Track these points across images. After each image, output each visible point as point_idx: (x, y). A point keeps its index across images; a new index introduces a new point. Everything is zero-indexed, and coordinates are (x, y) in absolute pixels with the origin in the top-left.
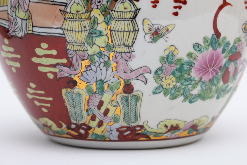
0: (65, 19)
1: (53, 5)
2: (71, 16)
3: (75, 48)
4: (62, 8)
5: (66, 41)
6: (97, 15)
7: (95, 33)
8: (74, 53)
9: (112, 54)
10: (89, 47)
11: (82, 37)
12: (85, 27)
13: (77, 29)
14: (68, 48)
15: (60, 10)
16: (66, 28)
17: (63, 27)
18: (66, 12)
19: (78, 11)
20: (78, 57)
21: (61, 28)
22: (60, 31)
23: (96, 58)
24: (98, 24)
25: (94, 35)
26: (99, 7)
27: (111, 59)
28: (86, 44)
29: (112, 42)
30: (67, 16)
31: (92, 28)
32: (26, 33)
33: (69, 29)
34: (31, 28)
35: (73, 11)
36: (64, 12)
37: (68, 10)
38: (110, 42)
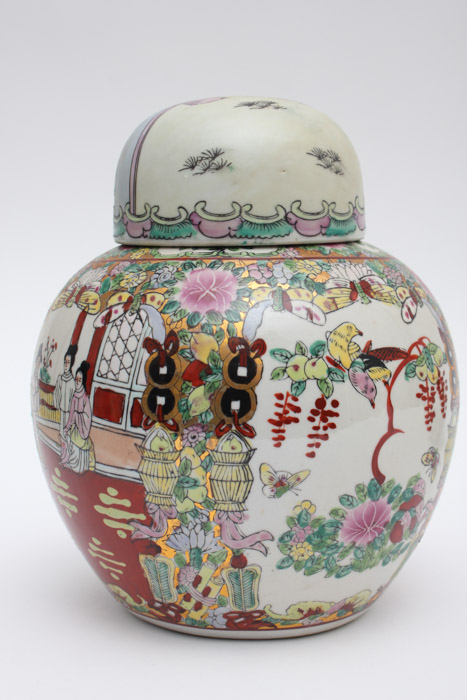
0: (142, 458)
1: (125, 436)
2: (152, 454)
3: (158, 501)
4: (139, 442)
5: (145, 489)
6: (190, 457)
7: (187, 482)
8: (156, 508)
9: (212, 514)
10: (178, 502)
11: (168, 486)
12: (172, 472)
13: (160, 475)
14: (147, 499)
15: (136, 445)
16: (144, 471)
17: (140, 470)
18: (144, 448)
19: (161, 449)
20: (162, 514)
21: (136, 471)
22: (137, 475)
23: (190, 518)
24: (191, 469)
25: (186, 485)
26: (194, 445)
27: (211, 520)
28: (174, 497)
29: (213, 496)
30: (146, 454)
31: (182, 475)
32: (86, 468)
33: (148, 473)
34: (92, 464)
35: (155, 448)
36: (142, 448)
37: (147, 446)
38: (210, 495)
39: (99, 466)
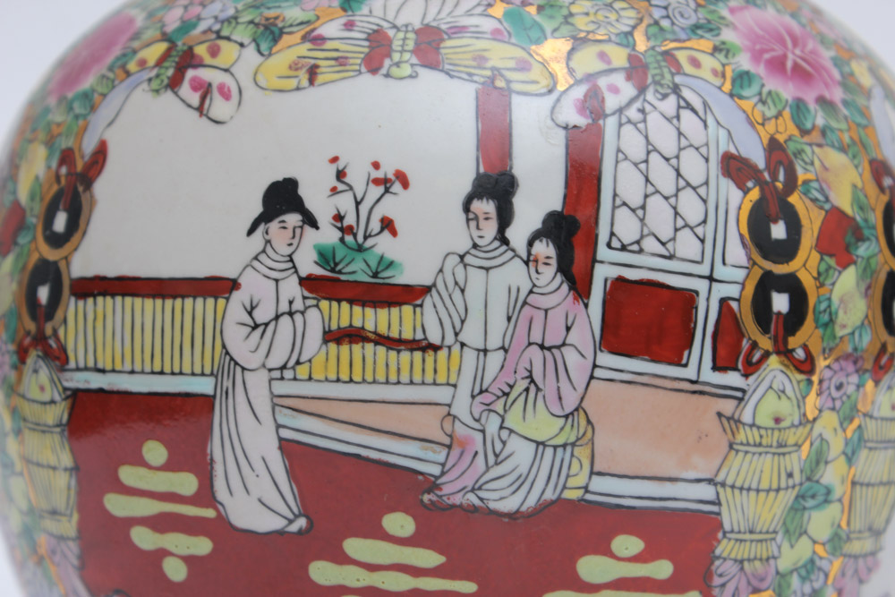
0: (731, 446)
1: (696, 397)
2: (753, 435)
3: (742, 551)
4: (728, 407)
5: (721, 525)
6: (828, 435)
7: (813, 497)
8: (734, 569)
9: (837, 563)
10: (786, 546)
11: (770, 511)
12: (790, 475)
13: (764, 485)
14: (718, 552)
15: (720, 415)
16: (729, 482)
17: (720, 478)
18: (738, 421)
19: (777, 420)
20: (743, 583)
21: (710, 481)
22: (707, 492)
23: (795, 581)
24: (827, 463)
25: (810, 503)
26: (838, 404)
27: (830, 581)
28: (779, 537)
29: (848, 523)
30: (741, 437)
31: (809, 479)
32: (550, 495)
33: (738, 484)
34: (581, 480)
35: (764, 419)
36: (734, 421)
37: (747, 417)
38: (844, 524)
39: (599, 484)
